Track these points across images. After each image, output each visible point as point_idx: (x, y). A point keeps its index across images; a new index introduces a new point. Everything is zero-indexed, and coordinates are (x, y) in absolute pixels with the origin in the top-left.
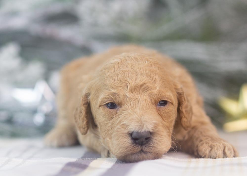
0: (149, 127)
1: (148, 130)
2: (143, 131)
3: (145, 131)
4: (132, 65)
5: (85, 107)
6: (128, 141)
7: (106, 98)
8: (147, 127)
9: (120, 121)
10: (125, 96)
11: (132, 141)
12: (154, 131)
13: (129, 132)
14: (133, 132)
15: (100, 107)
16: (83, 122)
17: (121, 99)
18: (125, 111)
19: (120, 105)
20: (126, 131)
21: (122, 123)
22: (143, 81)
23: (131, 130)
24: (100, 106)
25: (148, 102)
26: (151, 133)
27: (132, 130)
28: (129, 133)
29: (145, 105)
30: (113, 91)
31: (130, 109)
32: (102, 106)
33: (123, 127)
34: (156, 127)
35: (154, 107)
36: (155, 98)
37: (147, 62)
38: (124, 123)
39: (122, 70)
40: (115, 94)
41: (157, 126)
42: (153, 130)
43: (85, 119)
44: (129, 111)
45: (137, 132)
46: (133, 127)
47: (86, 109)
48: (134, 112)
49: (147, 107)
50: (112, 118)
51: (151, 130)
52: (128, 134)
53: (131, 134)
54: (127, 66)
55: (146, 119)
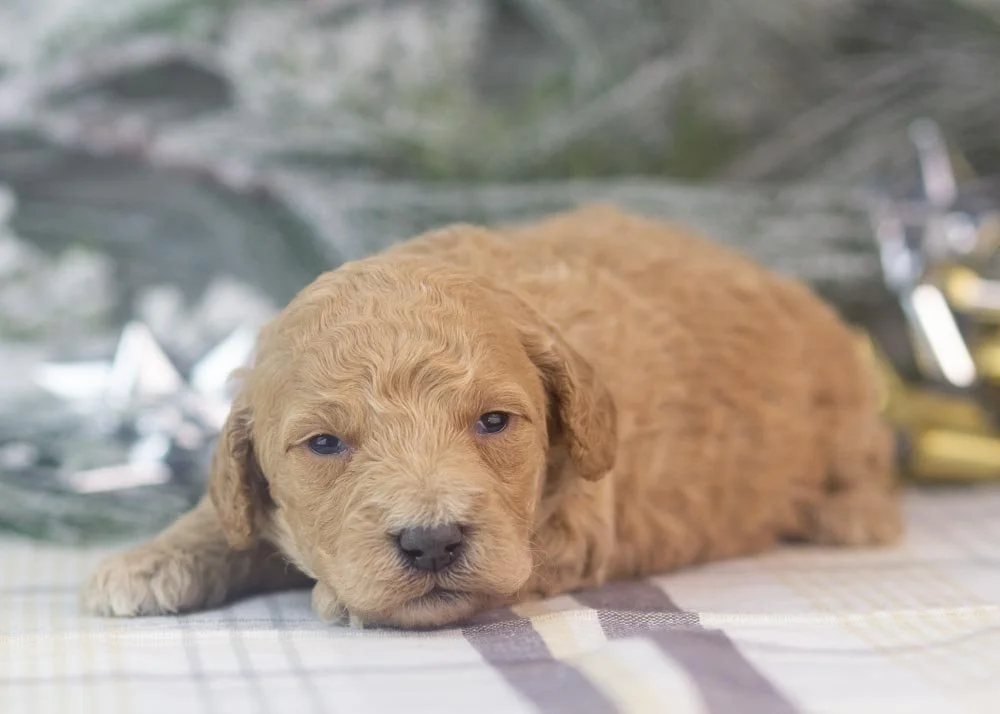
0: (454, 508)
1: (452, 520)
2: (436, 524)
3: (442, 527)
4: (376, 304)
5: (238, 459)
6: (389, 562)
7: (305, 421)
8: (446, 510)
9: (360, 496)
10: (368, 410)
11: (402, 560)
12: (472, 522)
13: (391, 532)
14: (403, 531)
15: (290, 453)
16: (235, 508)
17: (354, 423)
18: (373, 460)
19: (354, 441)
20: (381, 530)
21: (365, 503)
22: (418, 354)
23: (396, 524)
24: (289, 448)
25: (444, 426)
26: (463, 529)
27: (399, 525)
28: (392, 536)
29: (435, 434)
30: (326, 396)
31: (388, 453)
32: (296, 449)
33: (368, 517)
34: (476, 508)
35: (464, 436)
36: (464, 405)
37: (424, 287)
38: (373, 500)
39: (344, 323)
40: (333, 405)
41: (481, 504)
42: (468, 517)
43: (241, 498)
44: (386, 460)
45: (419, 529)
46: (403, 515)
47: (243, 466)
48: (401, 461)
49: (442, 441)
50: (329, 486)
51: (463, 520)
52: (387, 539)
53: (397, 538)
54: (360, 310)
55: (443, 483)
